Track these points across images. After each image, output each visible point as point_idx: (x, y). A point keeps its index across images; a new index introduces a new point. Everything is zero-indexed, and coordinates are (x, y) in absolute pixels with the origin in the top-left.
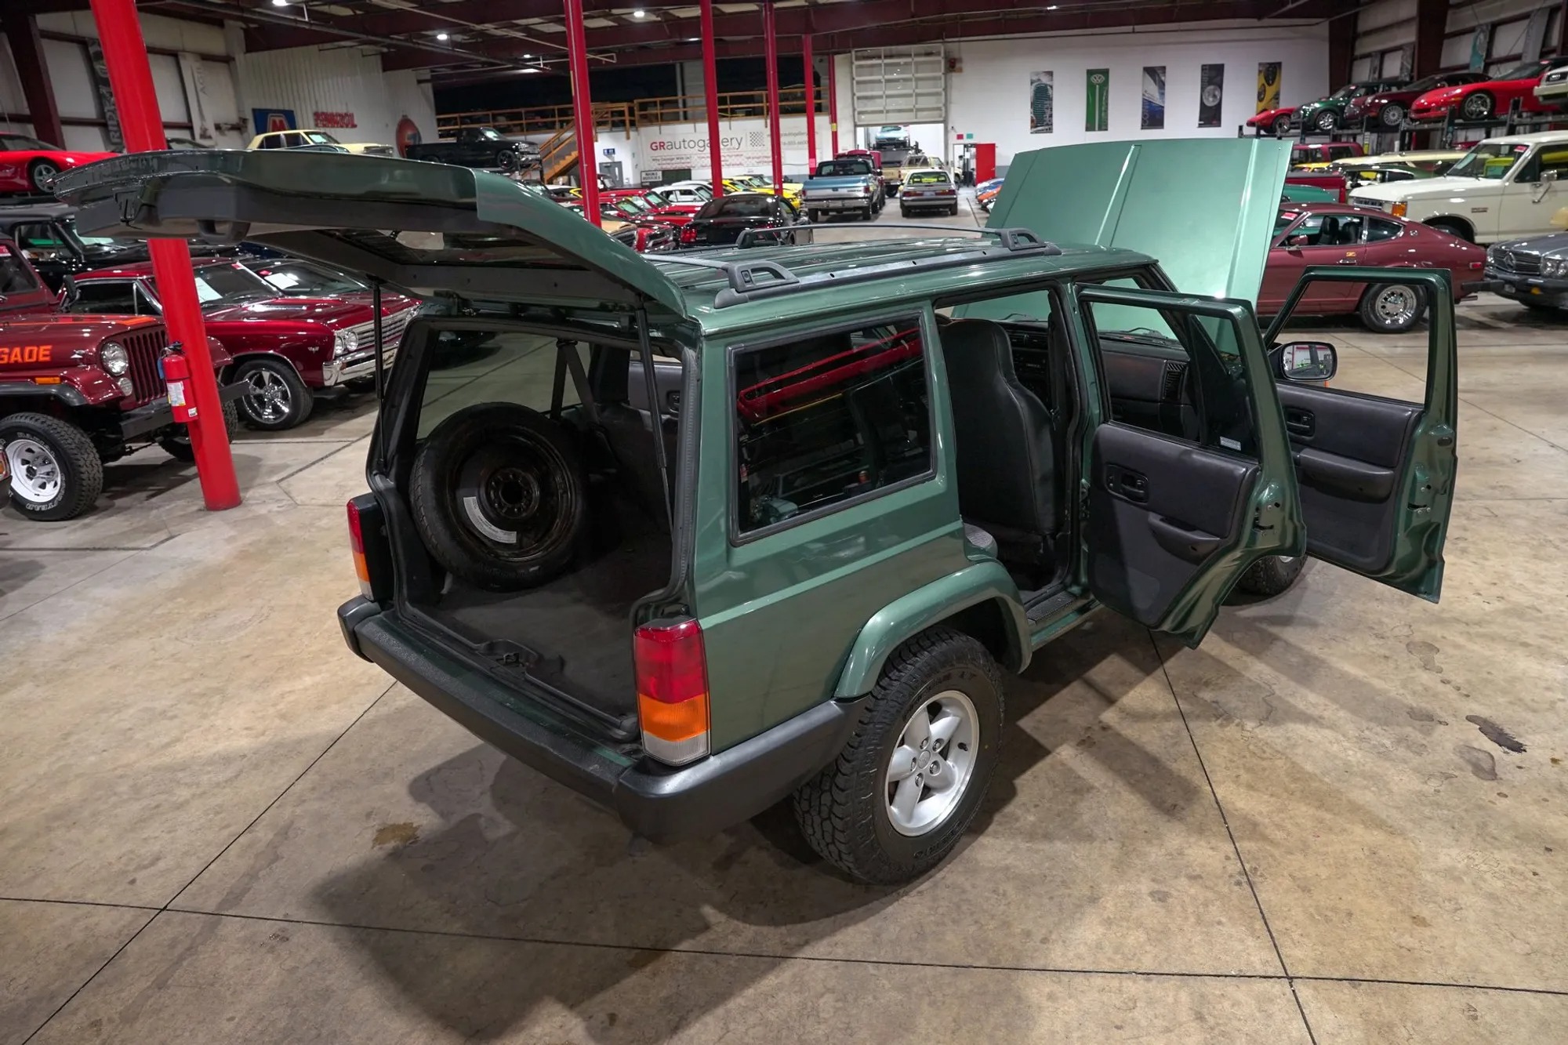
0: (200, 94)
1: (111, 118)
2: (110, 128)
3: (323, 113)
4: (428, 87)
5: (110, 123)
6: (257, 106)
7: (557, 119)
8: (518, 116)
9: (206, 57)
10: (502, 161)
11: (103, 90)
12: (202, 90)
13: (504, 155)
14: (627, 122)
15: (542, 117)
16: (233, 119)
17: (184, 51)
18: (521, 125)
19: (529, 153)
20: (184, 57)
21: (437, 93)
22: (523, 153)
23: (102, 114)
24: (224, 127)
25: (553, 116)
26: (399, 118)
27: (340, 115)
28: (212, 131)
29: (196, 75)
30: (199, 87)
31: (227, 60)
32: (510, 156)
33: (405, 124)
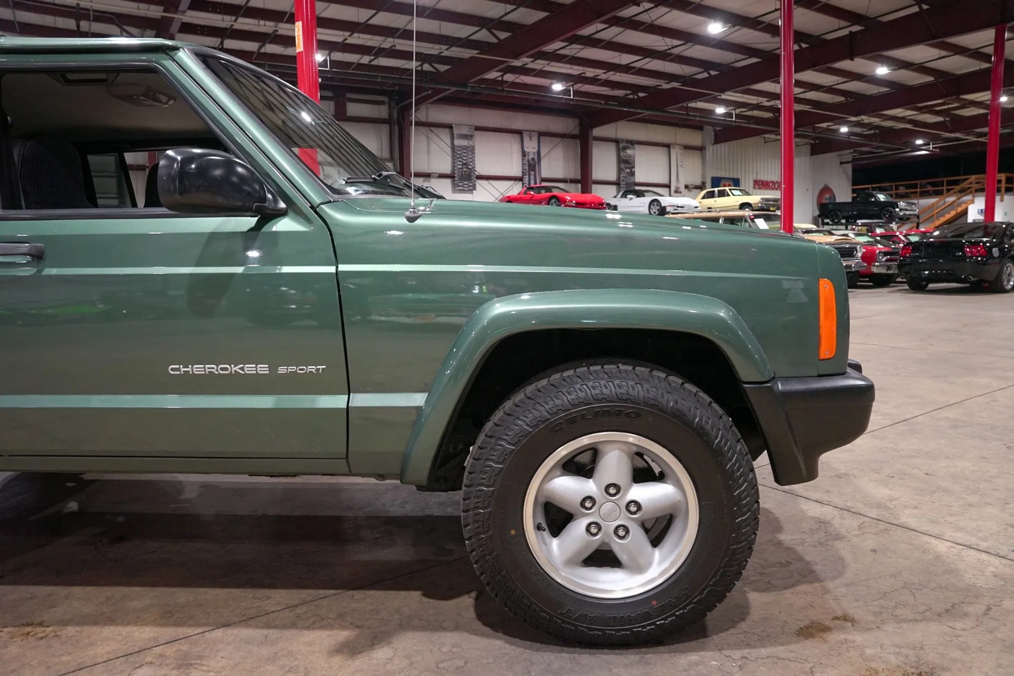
0: (679, 167)
1: (623, 181)
2: (621, 186)
3: (760, 181)
4: (849, 167)
5: (621, 183)
6: (715, 175)
7: (945, 188)
8: (915, 186)
9: (687, 147)
10: (885, 215)
11: (622, 166)
12: (681, 166)
13: (887, 211)
14: (1003, 190)
15: (933, 187)
16: (698, 182)
17: (675, 144)
18: (916, 192)
19: (906, 210)
20: (674, 148)
21: (854, 170)
22: (901, 210)
23: (619, 178)
24: (690, 187)
25: (943, 186)
26: (821, 187)
27: (772, 182)
28: (682, 189)
29: (679, 157)
30: (679, 163)
31: (701, 149)
32: (891, 212)
33: (826, 190)
